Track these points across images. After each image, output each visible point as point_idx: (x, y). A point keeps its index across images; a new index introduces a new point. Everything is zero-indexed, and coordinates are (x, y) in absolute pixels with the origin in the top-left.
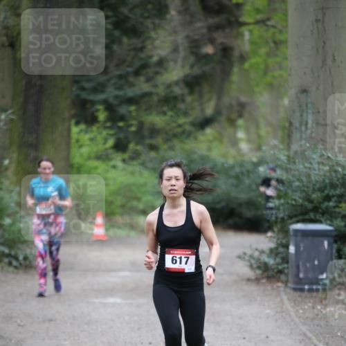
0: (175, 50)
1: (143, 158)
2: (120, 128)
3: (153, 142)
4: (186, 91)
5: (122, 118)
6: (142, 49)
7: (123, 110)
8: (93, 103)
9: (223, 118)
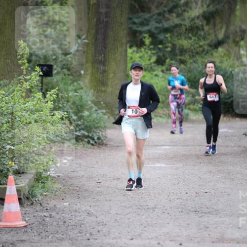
2: (159, 49)
3: (182, 58)
5: (161, 42)
7: (161, 37)
9: (230, 41)
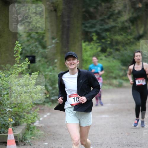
0: (125, 7)
1: (114, 54)
2: (103, 42)
3: (117, 47)
4: (131, 24)
5: (104, 38)
6: (110, 8)
7: (104, 34)
8: (91, 32)
